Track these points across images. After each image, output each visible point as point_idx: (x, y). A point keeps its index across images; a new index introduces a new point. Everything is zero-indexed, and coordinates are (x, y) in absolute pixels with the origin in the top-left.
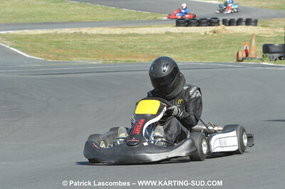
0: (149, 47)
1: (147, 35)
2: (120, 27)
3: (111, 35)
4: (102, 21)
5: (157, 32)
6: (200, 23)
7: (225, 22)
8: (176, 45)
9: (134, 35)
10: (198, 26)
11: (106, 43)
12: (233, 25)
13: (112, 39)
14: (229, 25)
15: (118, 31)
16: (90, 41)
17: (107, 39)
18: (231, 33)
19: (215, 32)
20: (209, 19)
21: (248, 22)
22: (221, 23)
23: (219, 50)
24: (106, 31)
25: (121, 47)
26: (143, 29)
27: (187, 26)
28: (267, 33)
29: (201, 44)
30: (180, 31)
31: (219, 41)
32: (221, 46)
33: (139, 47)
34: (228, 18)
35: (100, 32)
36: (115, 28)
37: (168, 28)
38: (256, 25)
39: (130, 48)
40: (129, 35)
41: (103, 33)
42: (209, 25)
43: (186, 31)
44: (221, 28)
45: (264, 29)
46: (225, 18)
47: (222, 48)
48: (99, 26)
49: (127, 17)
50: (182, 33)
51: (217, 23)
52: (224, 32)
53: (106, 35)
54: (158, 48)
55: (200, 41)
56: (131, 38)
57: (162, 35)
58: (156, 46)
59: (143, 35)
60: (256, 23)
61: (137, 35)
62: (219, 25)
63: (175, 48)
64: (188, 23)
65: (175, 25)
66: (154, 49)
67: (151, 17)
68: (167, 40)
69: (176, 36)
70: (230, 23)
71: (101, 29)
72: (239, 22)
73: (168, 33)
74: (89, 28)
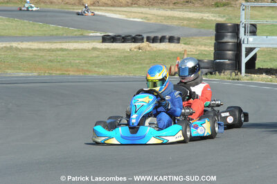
0: (78, 61)
1: (75, 50)
2: (47, 42)
3: (40, 50)
4: (30, 36)
5: (84, 48)
6: (124, 39)
7: (148, 39)
8: (103, 60)
9: (62, 50)
10: (123, 42)
11: (36, 57)
12: (156, 42)
13: (41, 54)
14: (153, 42)
15: (46, 46)
16: (20, 55)
17: (36, 53)
18: (155, 49)
19: (139, 48)
20: (134, 35)
21: (171, 40)
22: (145, 40)
23: (144, 65)
24: (35, 45)
25: (50, 61)
26: (70, 44)
27: (113, 42)
28: (189, 50)
29: (126, 60)
30: (106, 47)
31: (144, 58)
32: (146, 61)
33: (68, 61)
34: (152, 35)
35: (29, 47)
36: (44, 43)
37: (94, 43)
38: (179, 43)
39: (59, 62)
40: (57, 50)
41: (33, 47)
42: (134, 42)
43: (112, 47)
44: (145, 44)
45: (187, 46)
46: (149, 35)
47: (148, 64)
48: (28, 41)
49: (55, 33)
50: (108, 49)
51: (141, 40)
52: (148, 49)
53: (35, 50)
54: (85, 63)
55: (125, 57)
56: (59, 53)
57: (89, 50)
58: (83, 61)
59: (71, 50)
60: (178, 40)
61: (66, 50)
62: (143, 42)
63: (102, 63)
64: (113, 39)
65: (101, 41)
66: (83, 63)
67: (77, 33)
68: (94, 55)
69: (102, 52)
70: (154, 40)
71: (30, 43)
72: (162, 40)
73: (94, 49)
74: (19, 43)
